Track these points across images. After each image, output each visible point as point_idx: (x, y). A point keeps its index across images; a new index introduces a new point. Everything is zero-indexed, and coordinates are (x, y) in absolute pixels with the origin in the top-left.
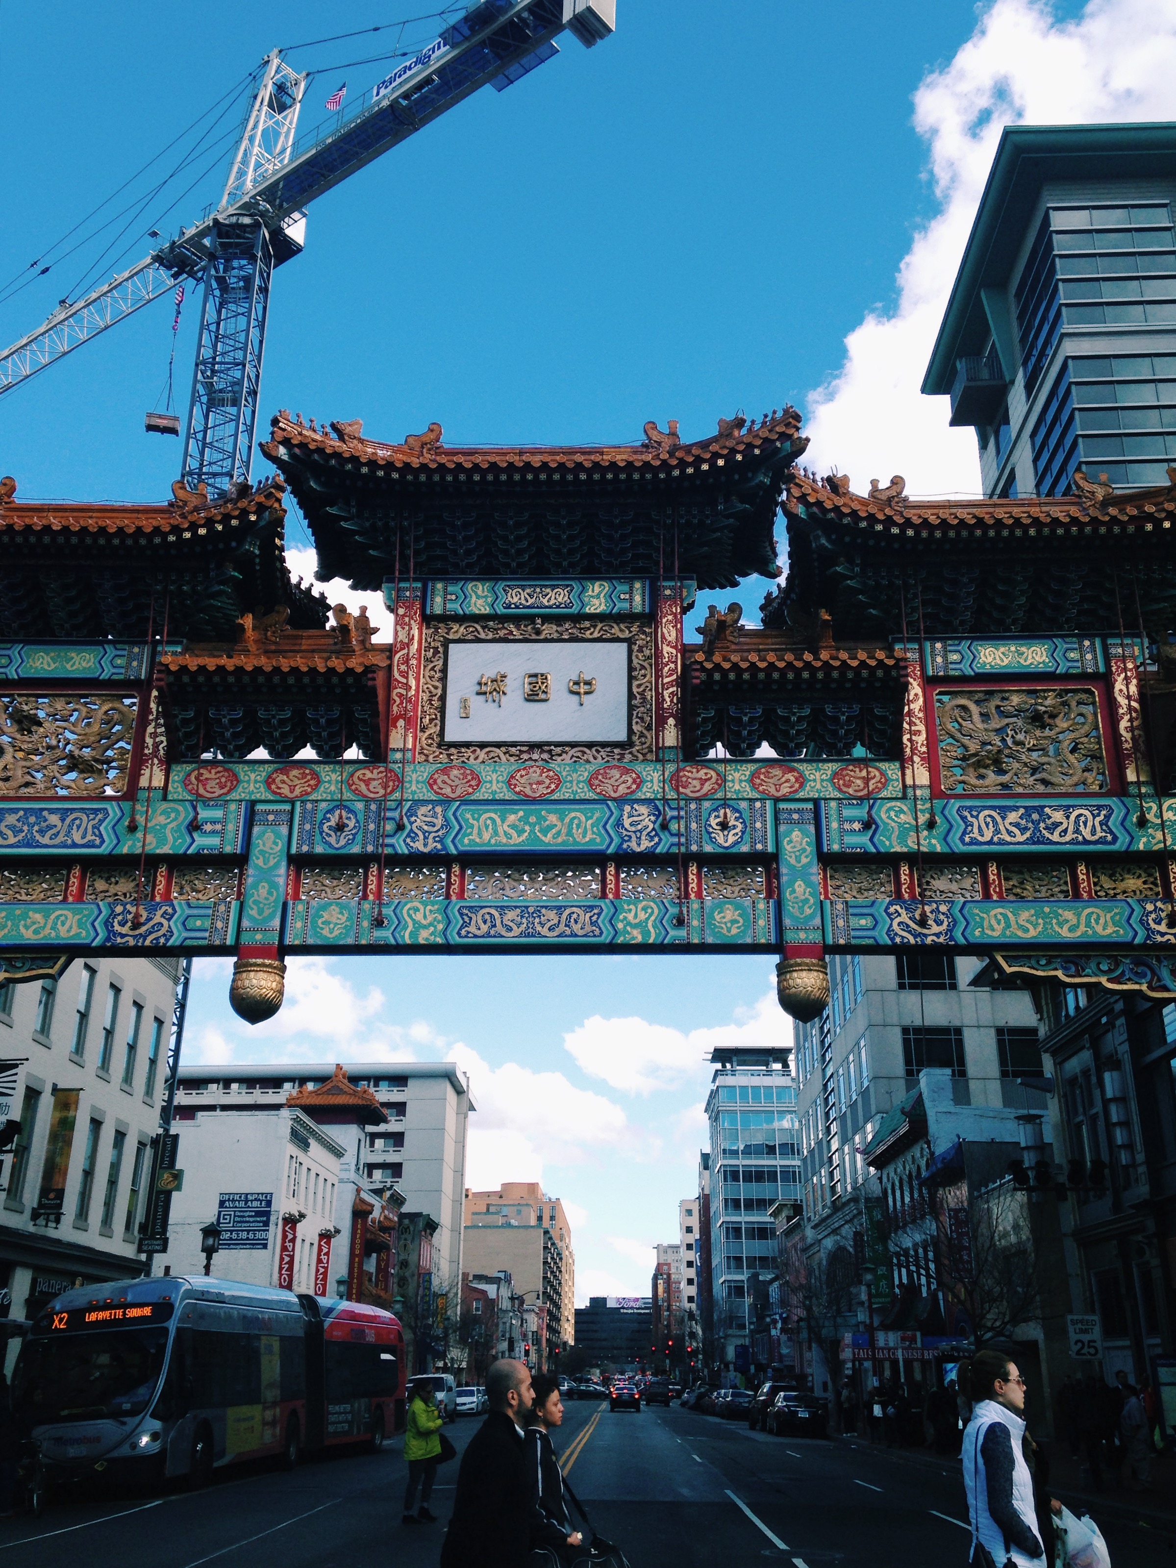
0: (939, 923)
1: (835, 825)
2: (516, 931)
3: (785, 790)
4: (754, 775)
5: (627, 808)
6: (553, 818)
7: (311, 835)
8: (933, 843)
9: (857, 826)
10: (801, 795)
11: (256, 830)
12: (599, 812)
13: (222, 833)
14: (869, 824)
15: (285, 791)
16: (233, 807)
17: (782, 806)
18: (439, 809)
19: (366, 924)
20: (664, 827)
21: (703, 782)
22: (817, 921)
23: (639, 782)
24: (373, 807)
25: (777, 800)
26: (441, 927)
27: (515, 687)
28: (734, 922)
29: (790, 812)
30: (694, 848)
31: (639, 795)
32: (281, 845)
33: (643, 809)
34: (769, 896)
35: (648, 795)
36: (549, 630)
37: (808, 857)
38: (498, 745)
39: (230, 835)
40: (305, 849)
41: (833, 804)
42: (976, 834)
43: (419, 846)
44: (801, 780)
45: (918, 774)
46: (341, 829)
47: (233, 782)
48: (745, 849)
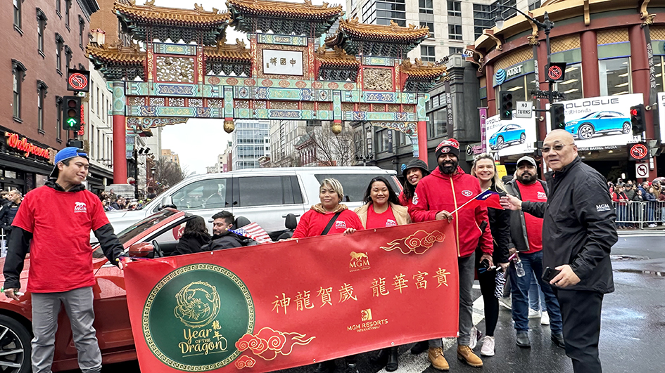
0: (362, 116)
1: (344, 96)
2: (283, 116)
3: (335, 88)
4: (329, 84)
5: (304, 90)
6: (289, 92)
7: (238, 94)
8: (362, 101)
9: (348, 96)
10: (338, 89)
11: (226, 92)
12: (298, 91)
13: (219, 93)
14: (351, 96)
15: (231, 83)
16: (220, 87)
17: (334, 91)
18: (265, 89)
19: (251, 114)
20: (312, 95)
21: (319, 85)
22: (340, 115)
23: (306, 84)
24: (251, 88)
26: (267, 115)
27: (278, 61)
28: (325, 115)
29: (336, 92)
30: (317, 100)
31: (306, 88)
32: (231, 96)
33: (307, 91)
34: (331, 110)
35: (308, 88)
36: (285, 47)
37: (339, 103)
38: (275, 74)
40: (237, 97)
41: (344, 91)
42: (370, 99)
43: (261, 97)
44: (338, 86)
45: (360, 85)
46: (244, 93)
47: (219, 81)
48: (327, 100)
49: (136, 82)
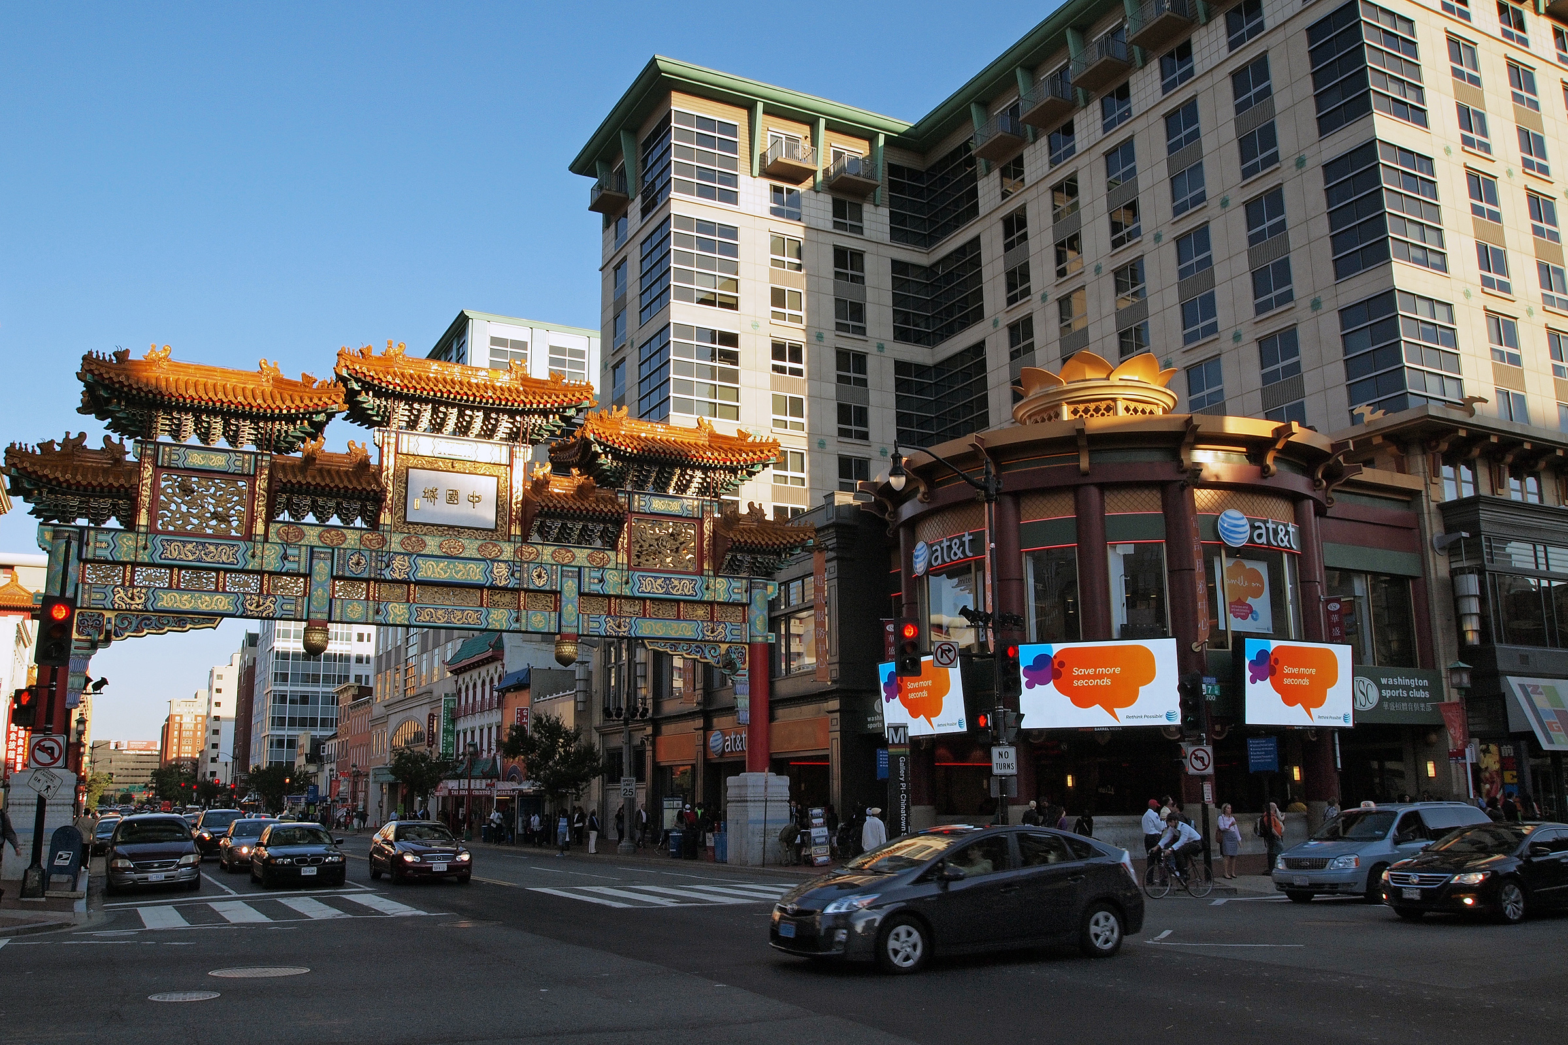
0: (625, 627)
1: (587, 580)
2: (443, 620)
3: (566, 561)
4: (554, 552)
5: (496, 564)
6: (461, 566)
7: (343, 566)
8: (627, 591)
9: (596, 581)
10: (573, 564)
11: (315, 562)
12: (483, 565)
13: (299, 562)
14: (601, 580)
15: (328, 542)
16: (304, 549)
17: (564, 568)
18: (406, 558)
19: (371, 613)
20: (512, 575)
21: (530, 554)
22: (576, 624)
23: (501, 551)
24: (374, 554)
25: (563, 566)
26: (407, 616)
27: (441, 496)
28: (541, 621)
29: (568, 571)
30: (525, 586)
31: (501, 558)
32: (328, 569)
33: (503, 565)
34: (555, 610)
35: (505, 559)
36: (459, 466)
37: (575, 594)
38: (433, 525)
39: (303, 564)
40: (341, 573)
41: (587, 570)
42: (644, 589)
43: (396, 576)
44: (574, 556)
45: (623, 558)
46: (358, 564)
47: (302, 535)
48: (548, 588)
49: (110, 530)
